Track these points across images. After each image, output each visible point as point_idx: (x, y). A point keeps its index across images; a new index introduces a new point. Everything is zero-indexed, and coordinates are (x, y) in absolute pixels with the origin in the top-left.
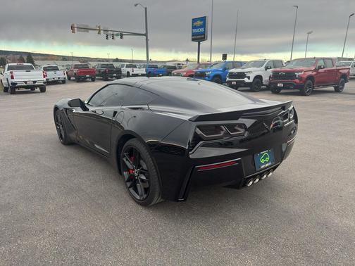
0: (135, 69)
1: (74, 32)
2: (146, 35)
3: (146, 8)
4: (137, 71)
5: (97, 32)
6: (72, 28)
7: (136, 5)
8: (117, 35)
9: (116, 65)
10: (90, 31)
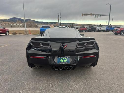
0: (101, 28)
1: (82, 16)
2: (109, 15)
3: (111, 5)
4: (102, 29)
5: (90, 15)
6: (82, 15)
7: (107, 4)
8: (99, 16)
9: (94, 27)
10: (88, 15)
